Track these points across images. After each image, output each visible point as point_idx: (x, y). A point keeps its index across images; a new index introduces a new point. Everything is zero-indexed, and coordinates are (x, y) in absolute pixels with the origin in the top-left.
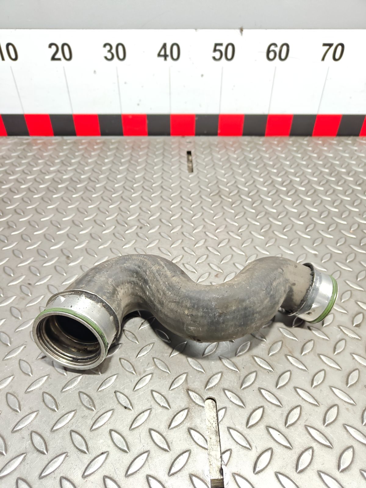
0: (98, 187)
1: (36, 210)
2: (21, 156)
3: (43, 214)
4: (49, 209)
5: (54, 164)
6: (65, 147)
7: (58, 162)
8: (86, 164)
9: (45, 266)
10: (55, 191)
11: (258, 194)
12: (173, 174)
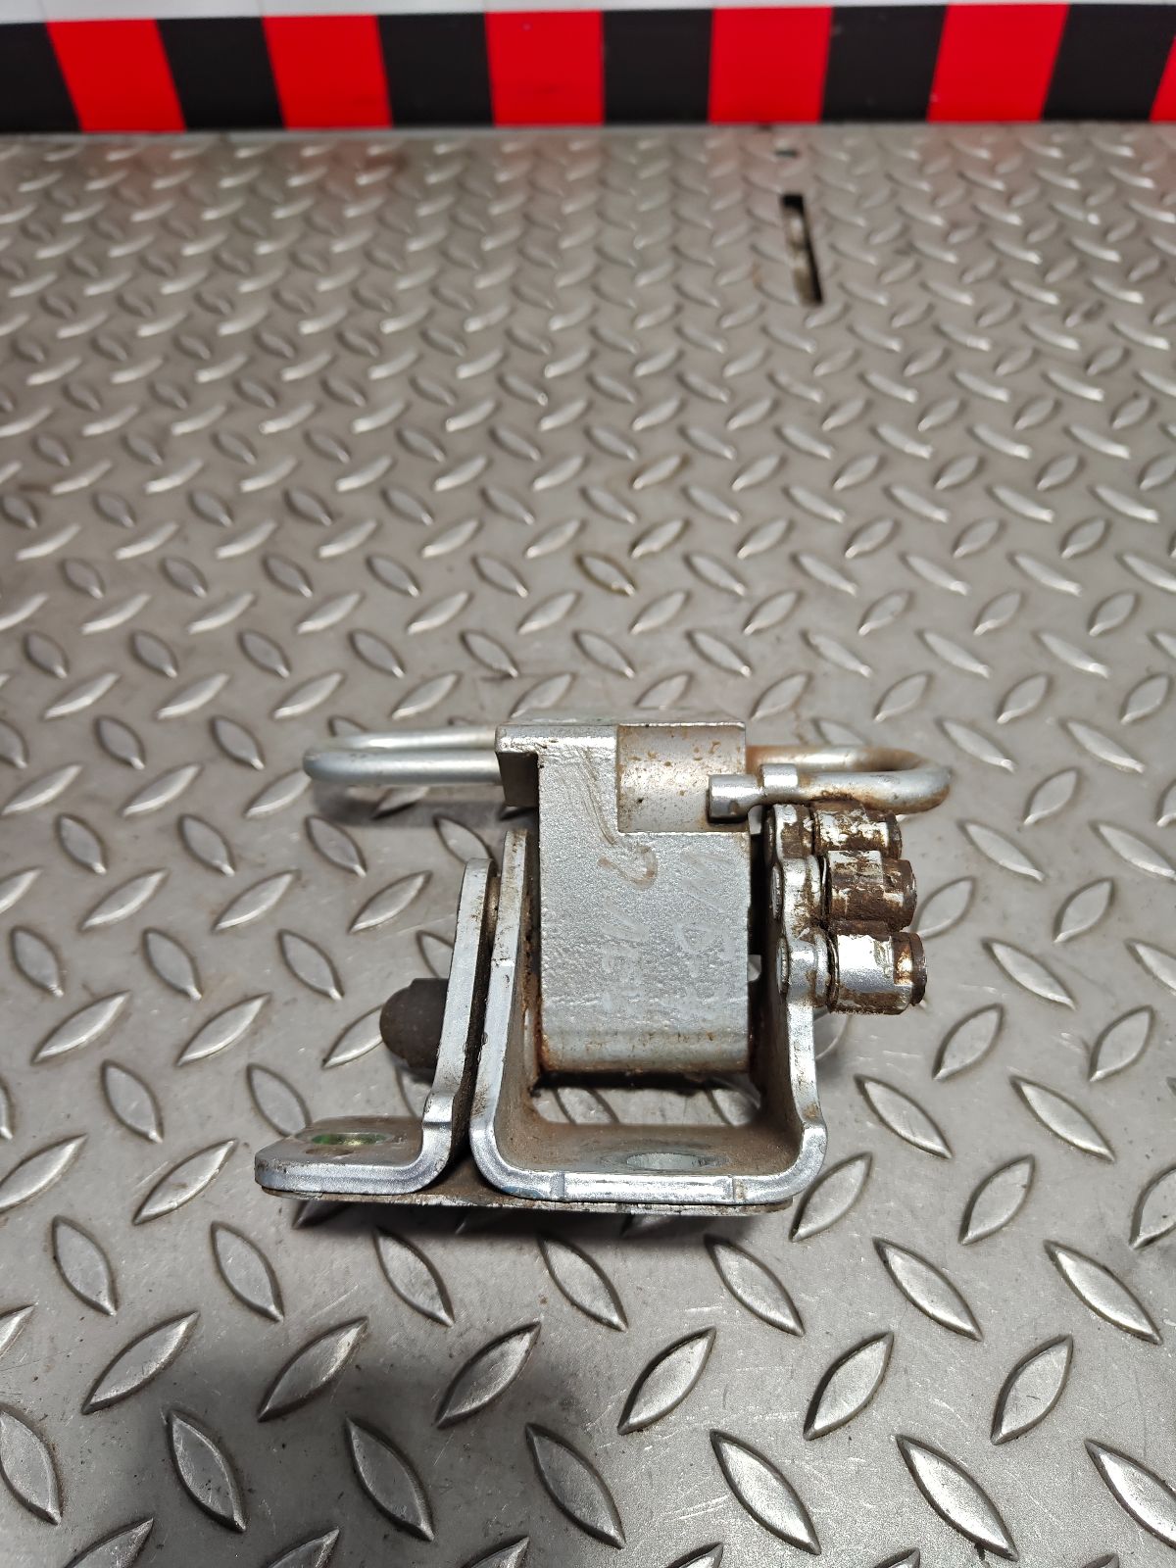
0: (378, 381)
1: (96, 501)
3: (128, 521)
4: (155, 494)
6: (227, 183)
7: (197, 257)
8: (320, 266)
9: (133, 818)
10: (182, 402)
11: (1154, 422)
12: (727, 311)
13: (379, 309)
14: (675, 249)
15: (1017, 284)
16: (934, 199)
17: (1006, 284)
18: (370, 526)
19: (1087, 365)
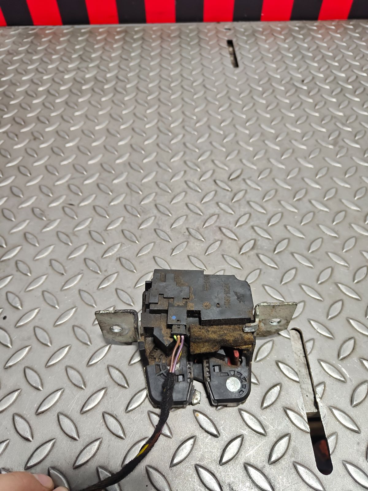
0: (129, 88)
1: (62, 117)
2: (30, 51)
3: (71, 121)
4: (77, 116)
5: (72, 61)
6: (80, 39)
7: (76, 58)
8: (109, 60)
9: (86, 184)
10: (79, 94)
11: (320, 93)
12: (215, 69)
13: (126, 70)
14: (201, 54)
16: (266, 40)
19: (304, 81)
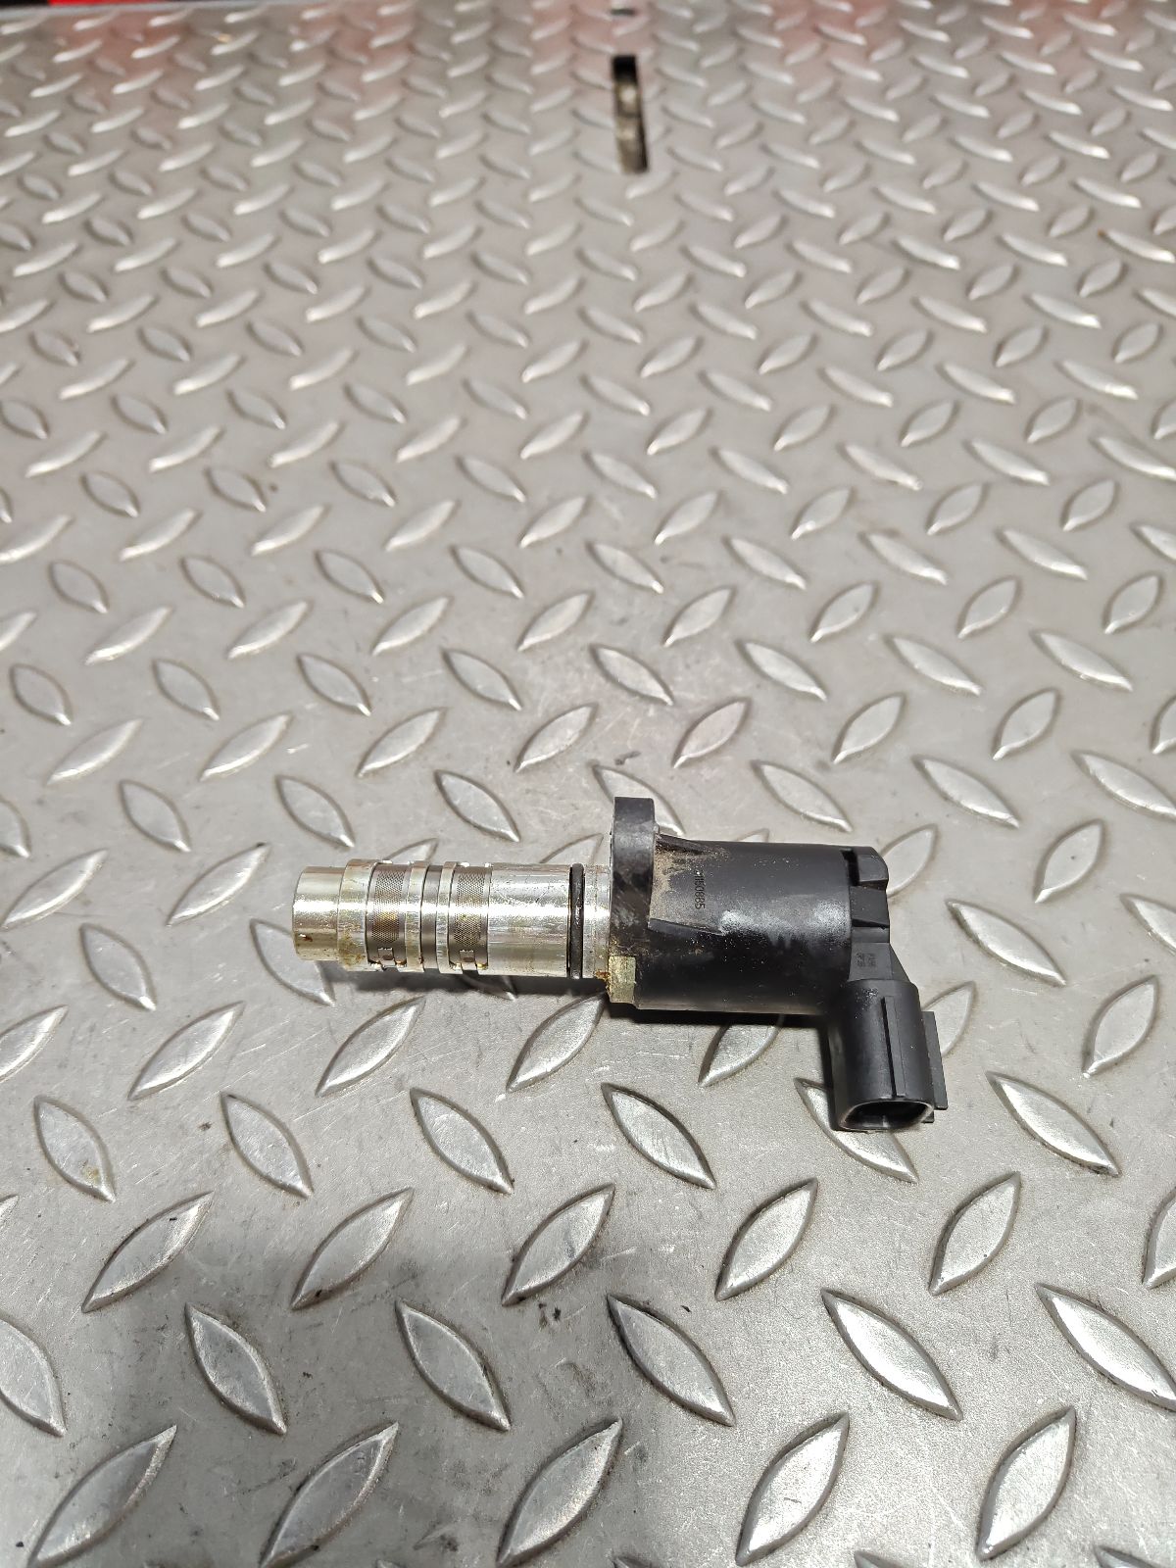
0: (124, 273)
8: (77, 149)
11: (1019, 288)
12: (538, 182)
13: (138, 193)
14: (486, 118)
15: (871, 144)
16: (783, 54)
17: (859, 146)
18: (94, 437)
19: (944, 229)
